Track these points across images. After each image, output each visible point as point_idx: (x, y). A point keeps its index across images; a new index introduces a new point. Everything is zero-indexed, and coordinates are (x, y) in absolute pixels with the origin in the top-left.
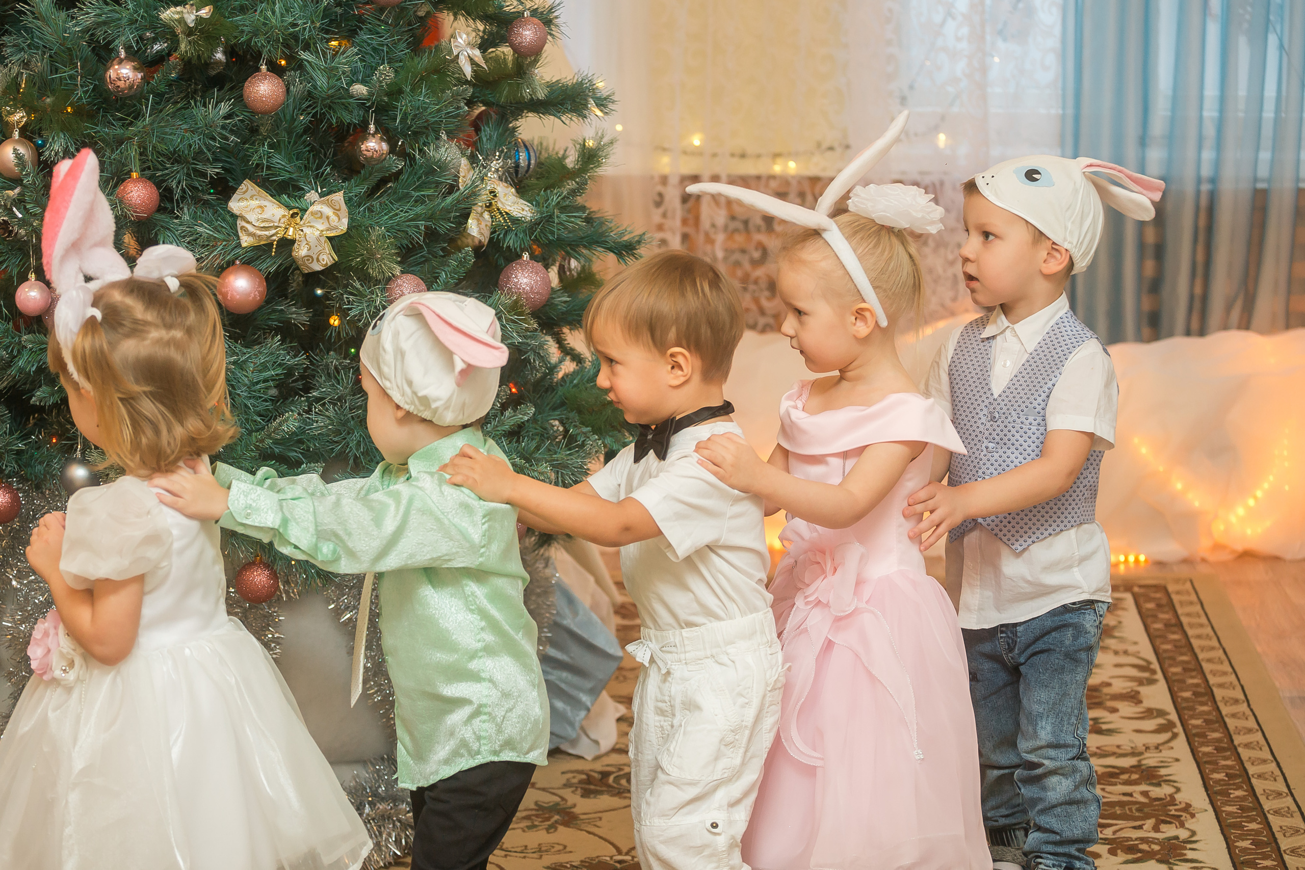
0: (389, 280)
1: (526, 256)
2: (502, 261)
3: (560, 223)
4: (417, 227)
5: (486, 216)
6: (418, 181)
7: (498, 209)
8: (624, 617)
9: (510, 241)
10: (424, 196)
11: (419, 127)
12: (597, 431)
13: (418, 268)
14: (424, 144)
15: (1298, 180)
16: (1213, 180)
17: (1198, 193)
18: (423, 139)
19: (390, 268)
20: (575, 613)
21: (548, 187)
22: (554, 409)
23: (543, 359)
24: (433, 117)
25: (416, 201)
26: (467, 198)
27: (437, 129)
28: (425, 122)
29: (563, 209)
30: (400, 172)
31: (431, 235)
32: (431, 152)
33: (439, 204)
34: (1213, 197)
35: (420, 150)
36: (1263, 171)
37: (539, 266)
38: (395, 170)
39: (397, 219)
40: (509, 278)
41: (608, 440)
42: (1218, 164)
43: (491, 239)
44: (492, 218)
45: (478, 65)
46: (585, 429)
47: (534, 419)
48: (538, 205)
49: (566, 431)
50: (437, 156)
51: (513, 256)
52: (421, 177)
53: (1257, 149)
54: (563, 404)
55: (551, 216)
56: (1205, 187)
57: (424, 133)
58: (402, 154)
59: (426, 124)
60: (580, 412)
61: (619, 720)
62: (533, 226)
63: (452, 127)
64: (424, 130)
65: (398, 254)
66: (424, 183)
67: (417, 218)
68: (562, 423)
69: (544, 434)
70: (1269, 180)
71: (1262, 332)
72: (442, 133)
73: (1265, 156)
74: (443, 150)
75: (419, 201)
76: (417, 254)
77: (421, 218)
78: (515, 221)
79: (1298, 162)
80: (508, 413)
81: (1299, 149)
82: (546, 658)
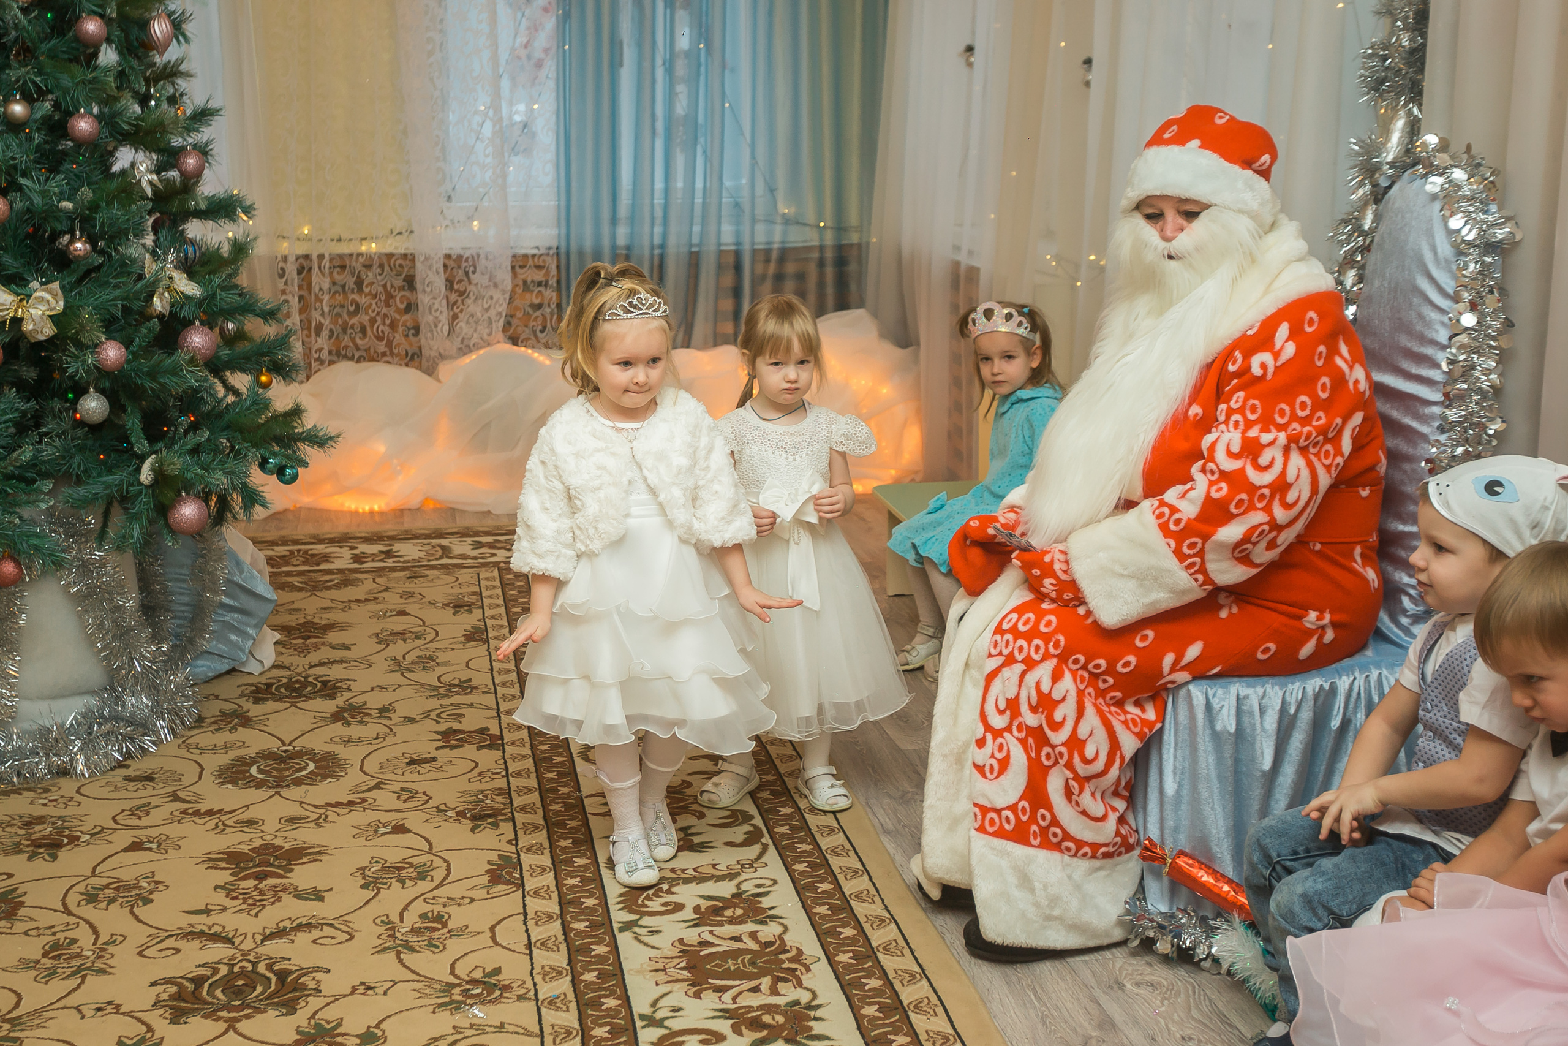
0: (97, 345)
1: (197, 323)
3: (221, 299)
5: (167, 295)
7: (175, 290)
9: (185, 313)
11: (114, 234)
12: (254, 444)
14: (118, 245)
15: (720, 244)
16: (662, 246)
17: (652, 256)
18: (117, 241)
19: (97, 337)
20: (241, 572)
21: (211, 273)
22: (223, 431)
23: (213, 395)
24: (123, 225)
26: (152, 283)
27: (126, 234)
29: (223, 289)
31: (126, 310)
32: (123, 250)
33: (132, 288)
34: (662, 257)
35: (115, 250)
36: (695, 240)
37: (207, 330)
38: (96, 264)
39: (101, 300)
40: (185, 339)
42: (665, 235)
43: (171, 312)
44: (170, 296)
46: (246, 445)
47: (208, 440)
48: (204, 286)
49: (233, 447)
50: (128, 254)
51: (188, 323)
52: (117, 269)
53: (692, 225)
54: (228, 427)
55: (214, 294)
56: (657, 252)
57: (117, 237)
58: (102, 253)
60: (241, 433)
61: (276, 643)
62: (201, 301)
63: (138, 232)
64: (117, 235)
65: (103, 326)
66: (119, 273)
67: (115, 299)
68: (229, 440)
69: (216, 450)
70: (698, 245)
71: (698, 348)
72: (131, 236)
73: (697, 229)
74: (133, 248)
78: (188, 298)
79: (719, 233)
80: (189, 436)
81: (719, 223)
82: (223, 606)
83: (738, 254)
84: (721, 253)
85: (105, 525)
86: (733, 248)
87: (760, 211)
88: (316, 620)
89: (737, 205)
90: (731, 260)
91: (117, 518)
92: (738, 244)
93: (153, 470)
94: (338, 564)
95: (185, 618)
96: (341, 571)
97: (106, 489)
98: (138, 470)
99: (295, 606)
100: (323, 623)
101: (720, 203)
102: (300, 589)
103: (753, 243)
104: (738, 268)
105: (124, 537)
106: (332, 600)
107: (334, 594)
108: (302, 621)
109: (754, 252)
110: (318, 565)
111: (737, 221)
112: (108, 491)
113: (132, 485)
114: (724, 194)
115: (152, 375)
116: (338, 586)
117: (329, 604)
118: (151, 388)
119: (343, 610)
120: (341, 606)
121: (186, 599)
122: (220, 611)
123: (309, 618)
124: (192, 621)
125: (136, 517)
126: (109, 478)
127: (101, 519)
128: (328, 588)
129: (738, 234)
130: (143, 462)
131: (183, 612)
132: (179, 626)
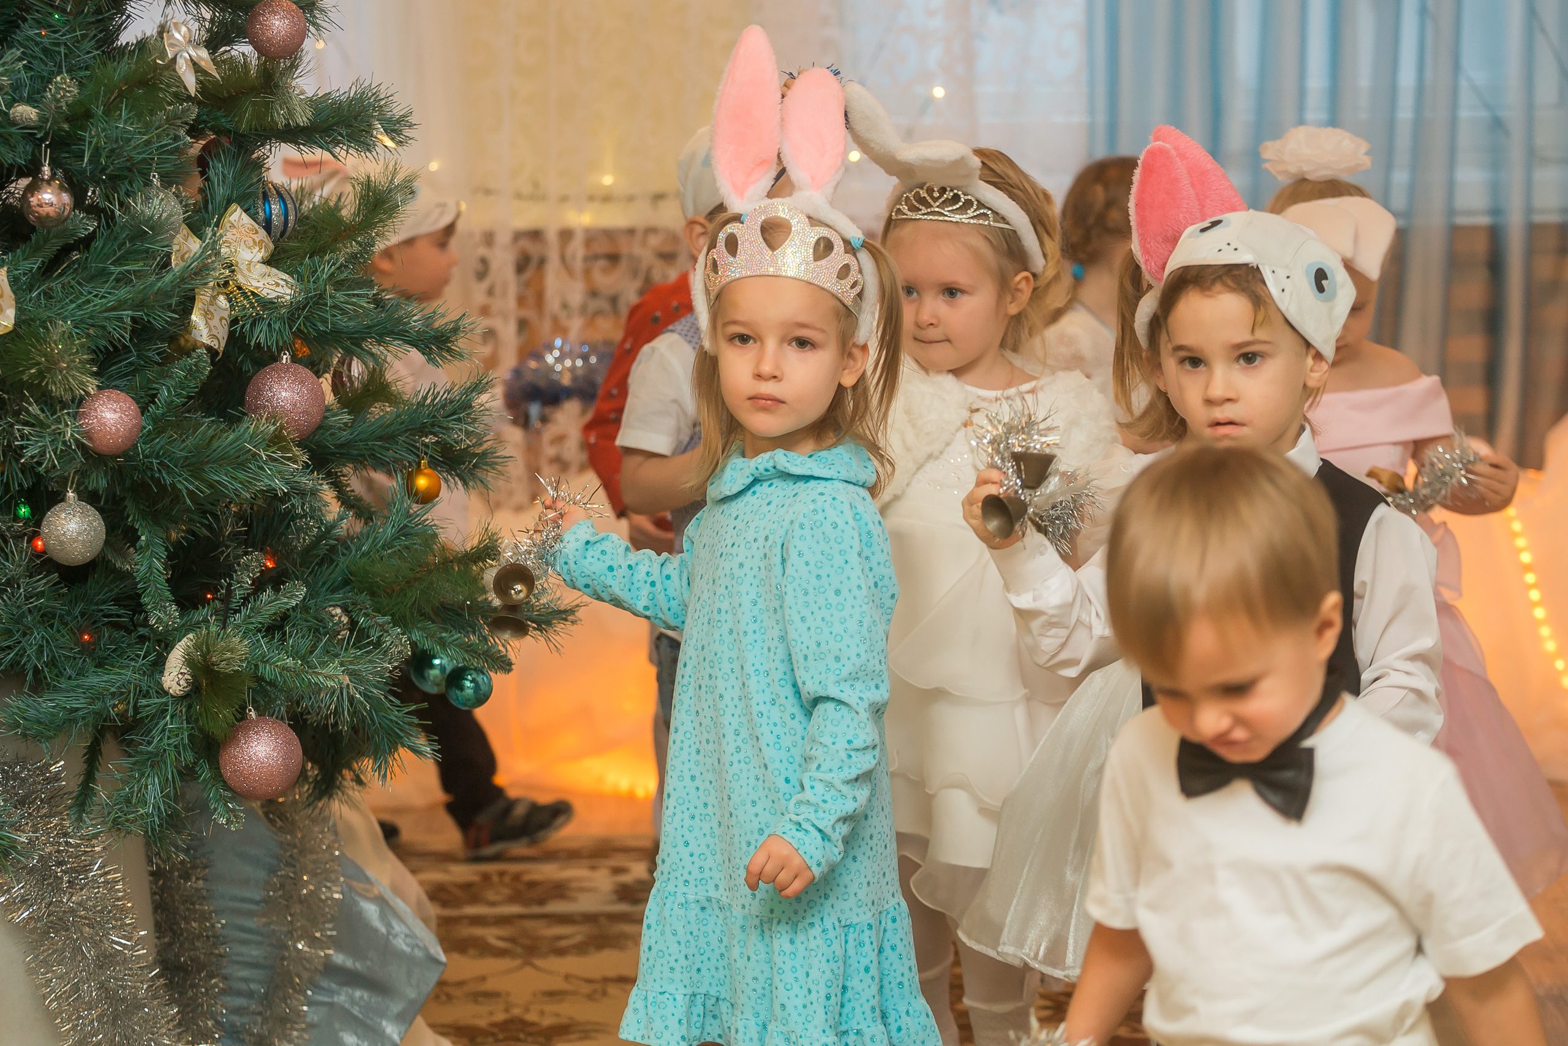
0: (80, 402)
1: (285, 358)
2: (248, 366)
3: (335, 307)
4: (120, 319)
5: (222, 301)
6: (119, 249)
7: (240, 288)
8: (444, 904)
9: (261, 335)
10: (128, 271)
11: (119, 169)
12: (400, 621)
13: (122, 382)
14: (128, 195)
15: (1451, 212)
18: (124, 187)
19: (82, 383)
21: (318, 252)
22: (334, 590)
23: (315, 513)
24: (139, 153)
25: (117, 280)
26: (195, 274)
27: (145, 171)
28: (127, 160)
29: (339, 285)
30: (92, 237)
31: (142, 331)
32: (137, 205)
33: (152, 285)
35: (121, 204)
37: (306, 373)
38: (83, 234)
39: (90, 308)
40: (259, 391)
41: (416, 636)
43: (231, 334)
44: (230, 302)
45: (205, 73)
46: (381, 620)
47: (303, 607)
48: (300, 279)
49: (353, 623)
50: (148, 212)
51: (266, 358)
52: (124, 244)
54: (346, 582)
55: (321, 296)
57: (126, 177)
58: (94, 211)
59: (128, 164)
60: (373, 594)
62: (295, 310)
63: (168, 167)
64: (126, 173)
65: (92, 362)
66: (128, 252)
67: (120, 305)
68: (346, 610)
69: (319, 628)
72: (154, 176)
74: (156, 201)
75: (123, 279)
76: (120, 361)
77: (125, 307)
78: (268, 305)
79: (1451, 187)
80: (266, 596)
81: (1451, 164)
82: (330, 970)
83: (1495, 235)
84: (1455, 232)
85: (89, 776)
86: (1484, 220)
87: (1544, 139)
88: (531, 1017)
89: (1497, 125)
90: (1480, 247)
91: (113, 764)
92: (1496, 211)
93: (190, 662)
94: (584, 904)
95: (250, 994)
96: (590, 918)
97: (94, 699)
98: (159, 664)
99: (488, 986)
100: (547, 1022)
101: (1453, 122)
102: (501, 953)
103: (1529, 210)
104: (1495, 265)
105: (128, 801)
106: (567, 977)
107: (572, 964)
108: (500, 1017)
109: (1533, 230)
110: (541, 902)
111: (1495, 160)
112: (98, 706)
113: (147, 695)
114: (1466, 98)
115: (195, 466)
116: (581, 949)
117: (559, 984)
118: (191, 493)
119: (590, 997)
120: (586, 989)
121: (254, 953)
122: (325, 983)
123: (516, 1012)
124: (267, 1000)
125: (155, 760)
126: (96, 680)
127: (80, 767)
128: (561, 952)
129: (1496, 189)
130: (169, 647)
131: (245, 980)
132: (238, 1011)
